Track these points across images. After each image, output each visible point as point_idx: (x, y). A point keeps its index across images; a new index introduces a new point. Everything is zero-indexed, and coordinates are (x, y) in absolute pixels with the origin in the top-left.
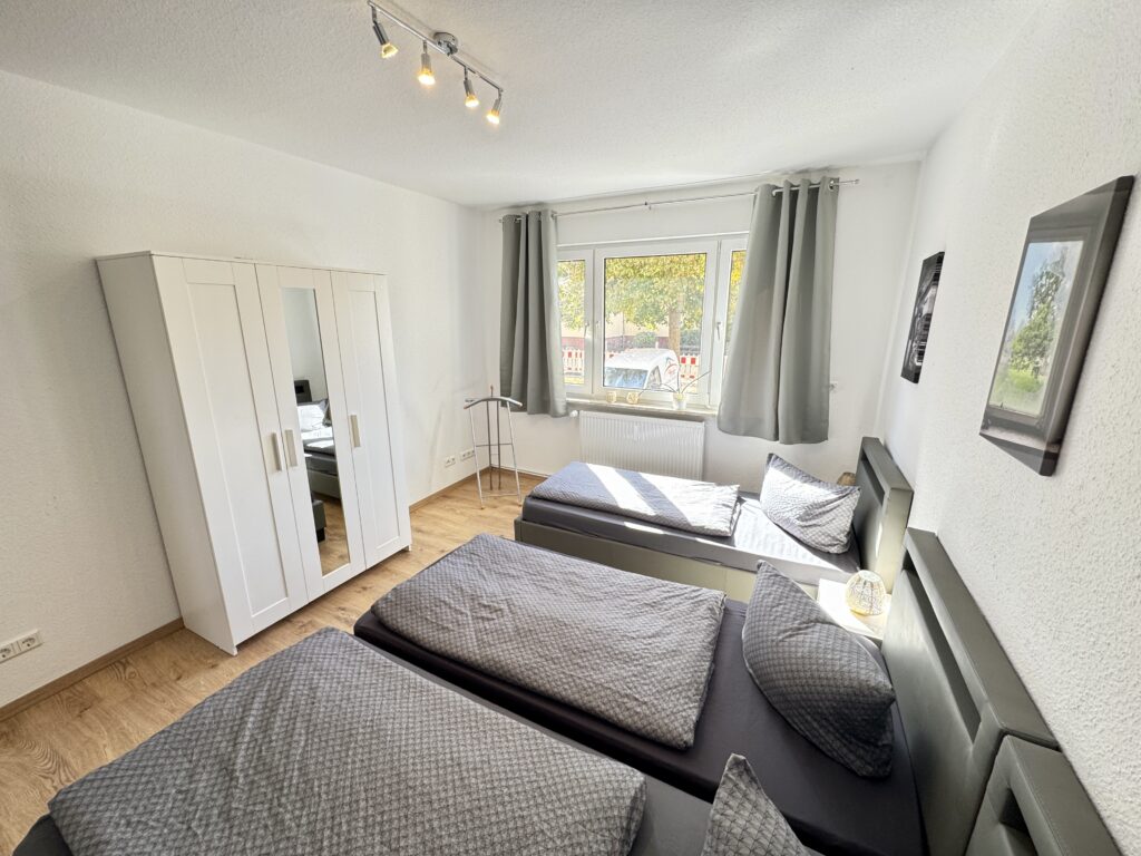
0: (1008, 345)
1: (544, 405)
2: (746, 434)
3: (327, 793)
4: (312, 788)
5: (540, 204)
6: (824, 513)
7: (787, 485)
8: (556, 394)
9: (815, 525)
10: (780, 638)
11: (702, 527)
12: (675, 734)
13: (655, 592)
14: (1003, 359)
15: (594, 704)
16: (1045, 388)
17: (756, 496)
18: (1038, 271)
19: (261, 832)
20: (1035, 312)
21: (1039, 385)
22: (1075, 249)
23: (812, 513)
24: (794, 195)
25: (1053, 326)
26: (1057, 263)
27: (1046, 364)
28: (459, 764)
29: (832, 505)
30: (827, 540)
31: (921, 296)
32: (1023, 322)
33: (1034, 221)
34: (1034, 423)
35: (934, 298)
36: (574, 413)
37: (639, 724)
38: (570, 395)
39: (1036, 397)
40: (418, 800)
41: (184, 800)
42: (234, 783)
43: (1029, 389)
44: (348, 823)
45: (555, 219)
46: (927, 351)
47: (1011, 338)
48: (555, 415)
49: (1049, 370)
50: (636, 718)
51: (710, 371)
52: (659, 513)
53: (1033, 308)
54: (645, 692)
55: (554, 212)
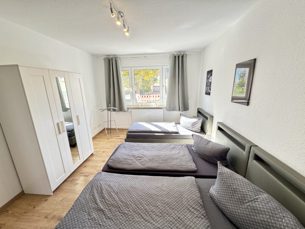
0: (235, 86)
1: (121, 109)
2: (173, 110)
3: (132, 203)
4: (128, 204)
5: (115, 55)
6: (196, 124)
7: (187, 120)
8: (124, 106)
9: (194, 127)
10: (205, 146)
11: (173, 131)
12: (193, 169)
13: (172, 146)
14: (234, 88)
15: (175, 169)
16: (245, 92)
17: (179, 124)
18: (240, 73)
19: (121, 217)
20: (240, 80)
21: (244, 92)
22: (247, 70)
23: (194, 124)
24: (179, 57)
25: (245, 82)
26: (244, 72)
27: (245, 88)
28: (158, 187)
29: (197, 122)
30: (197, 129)
31: (208, 78)
32: (238, 82)
33: (237, 64)
34: (244, 98)
35: (211, 78)
36: (130, 110)
37: (186, 170)
38: (128, 106)
39: (243, 94)
40: (155, 196)
41: (93, 220)
42: (104, 211)
43: (242, 92)
44: (142, 206)
45: (120, 59)
46: (211, 89)
47: (235, 85)
48: (124, 111)
49: (246, 89)
50: (185, 169)
51: (163, 97)
52: (162, 130)
53: (240, 79)
54: (184, 163)
55: (120, 58)
